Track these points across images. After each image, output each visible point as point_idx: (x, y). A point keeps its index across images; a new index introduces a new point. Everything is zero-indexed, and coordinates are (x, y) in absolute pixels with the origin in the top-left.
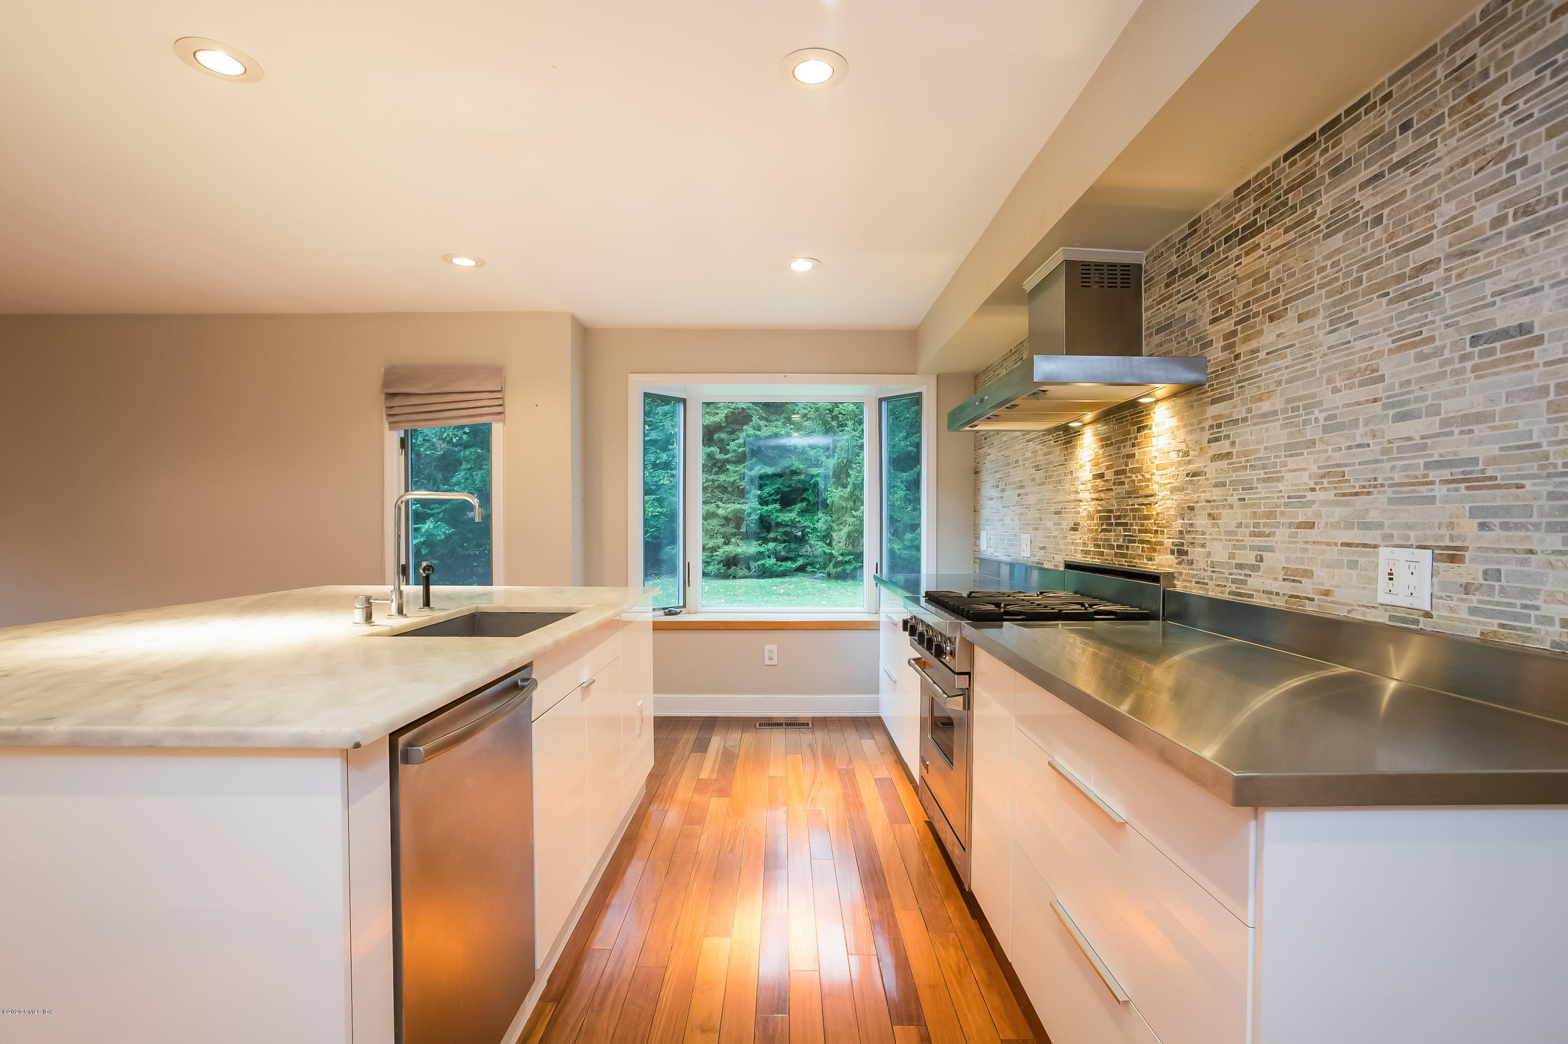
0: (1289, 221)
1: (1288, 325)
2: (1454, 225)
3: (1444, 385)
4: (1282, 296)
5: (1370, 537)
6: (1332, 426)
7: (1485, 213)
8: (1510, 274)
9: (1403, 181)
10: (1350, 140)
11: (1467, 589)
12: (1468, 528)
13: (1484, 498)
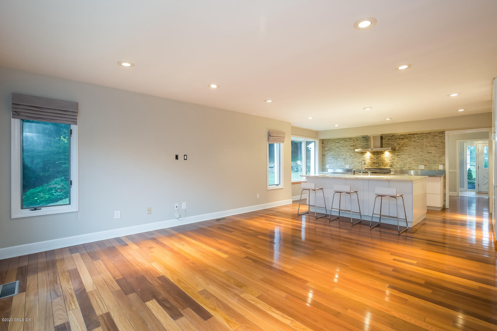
0: (408, 139)
1: (408, 148)
2: (426, 145)
3: (425, 155)
4: (407, 145)
5: (418, 164)
6: (414, 156)
7: (428, 145)
8: (430, 149)
9: (421, 141)
10: (415, 136)
11: (427, 168)
12: (427, 164)
13: (428, 162)
